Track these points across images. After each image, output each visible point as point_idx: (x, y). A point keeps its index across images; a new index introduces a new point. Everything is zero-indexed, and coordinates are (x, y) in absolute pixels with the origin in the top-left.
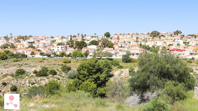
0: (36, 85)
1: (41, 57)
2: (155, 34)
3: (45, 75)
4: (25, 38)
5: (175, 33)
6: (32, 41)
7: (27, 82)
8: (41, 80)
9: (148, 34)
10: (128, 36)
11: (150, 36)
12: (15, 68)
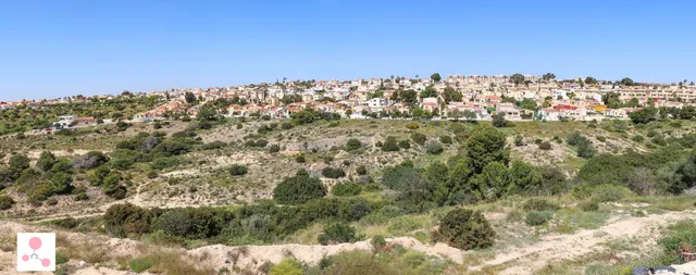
0: (388, 164)
1: (364, 117)
2: (518, 80)
3: (396, 149)
4: (309, 85)
5: (544, 77)
6: (321, 89)
7: (376, 159)
8: (393, 156)
9: (505, 77)
10: (471, 80)
11: (510, 81)
12: (343, 137)
